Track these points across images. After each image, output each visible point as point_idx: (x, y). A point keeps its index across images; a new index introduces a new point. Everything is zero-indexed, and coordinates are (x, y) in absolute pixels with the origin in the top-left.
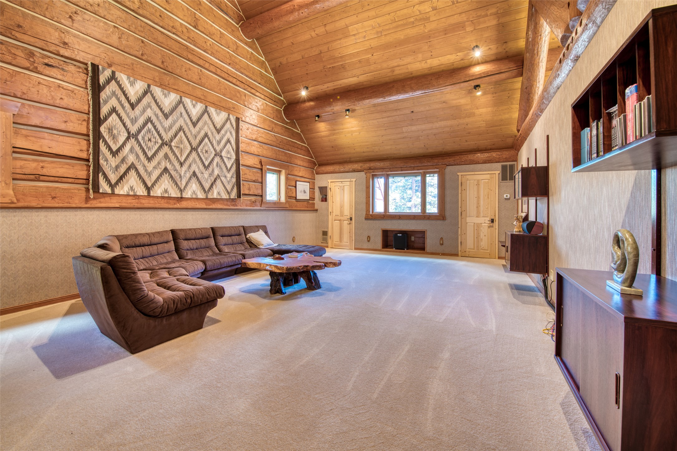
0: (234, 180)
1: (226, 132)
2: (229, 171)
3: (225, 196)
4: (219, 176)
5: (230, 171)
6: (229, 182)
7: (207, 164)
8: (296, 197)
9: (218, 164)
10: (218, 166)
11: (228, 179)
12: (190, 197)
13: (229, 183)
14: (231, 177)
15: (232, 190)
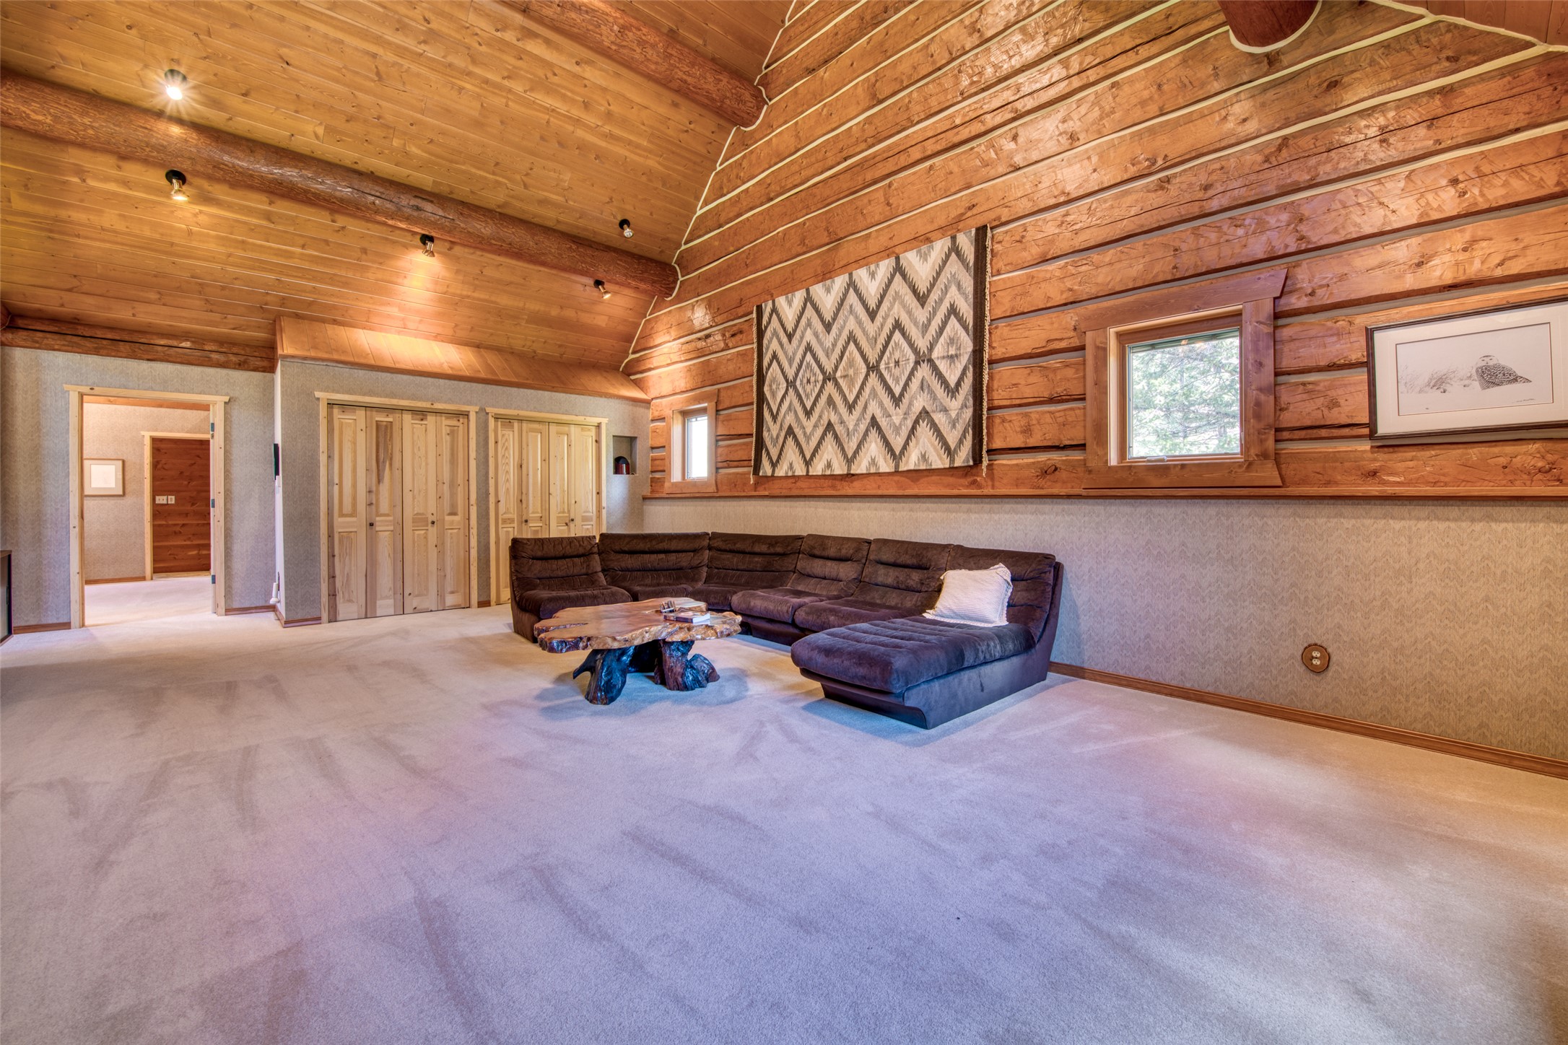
0: (968, 414)
1: (947, 288)
2: (953, 391)
3: (939, 462)
4: (927, 412)
5: (957, 391)
6: (953, 424)
7: (897, 391)
8: (1372, 424)
9: (925, 383)
10: (925, 387)
11: (953, 414)
12: (865, 472)
13: (954, 426)
14: (962, 408)
15: (961, 442)
